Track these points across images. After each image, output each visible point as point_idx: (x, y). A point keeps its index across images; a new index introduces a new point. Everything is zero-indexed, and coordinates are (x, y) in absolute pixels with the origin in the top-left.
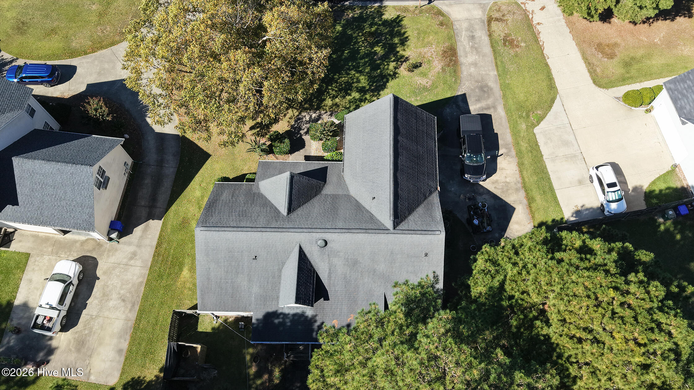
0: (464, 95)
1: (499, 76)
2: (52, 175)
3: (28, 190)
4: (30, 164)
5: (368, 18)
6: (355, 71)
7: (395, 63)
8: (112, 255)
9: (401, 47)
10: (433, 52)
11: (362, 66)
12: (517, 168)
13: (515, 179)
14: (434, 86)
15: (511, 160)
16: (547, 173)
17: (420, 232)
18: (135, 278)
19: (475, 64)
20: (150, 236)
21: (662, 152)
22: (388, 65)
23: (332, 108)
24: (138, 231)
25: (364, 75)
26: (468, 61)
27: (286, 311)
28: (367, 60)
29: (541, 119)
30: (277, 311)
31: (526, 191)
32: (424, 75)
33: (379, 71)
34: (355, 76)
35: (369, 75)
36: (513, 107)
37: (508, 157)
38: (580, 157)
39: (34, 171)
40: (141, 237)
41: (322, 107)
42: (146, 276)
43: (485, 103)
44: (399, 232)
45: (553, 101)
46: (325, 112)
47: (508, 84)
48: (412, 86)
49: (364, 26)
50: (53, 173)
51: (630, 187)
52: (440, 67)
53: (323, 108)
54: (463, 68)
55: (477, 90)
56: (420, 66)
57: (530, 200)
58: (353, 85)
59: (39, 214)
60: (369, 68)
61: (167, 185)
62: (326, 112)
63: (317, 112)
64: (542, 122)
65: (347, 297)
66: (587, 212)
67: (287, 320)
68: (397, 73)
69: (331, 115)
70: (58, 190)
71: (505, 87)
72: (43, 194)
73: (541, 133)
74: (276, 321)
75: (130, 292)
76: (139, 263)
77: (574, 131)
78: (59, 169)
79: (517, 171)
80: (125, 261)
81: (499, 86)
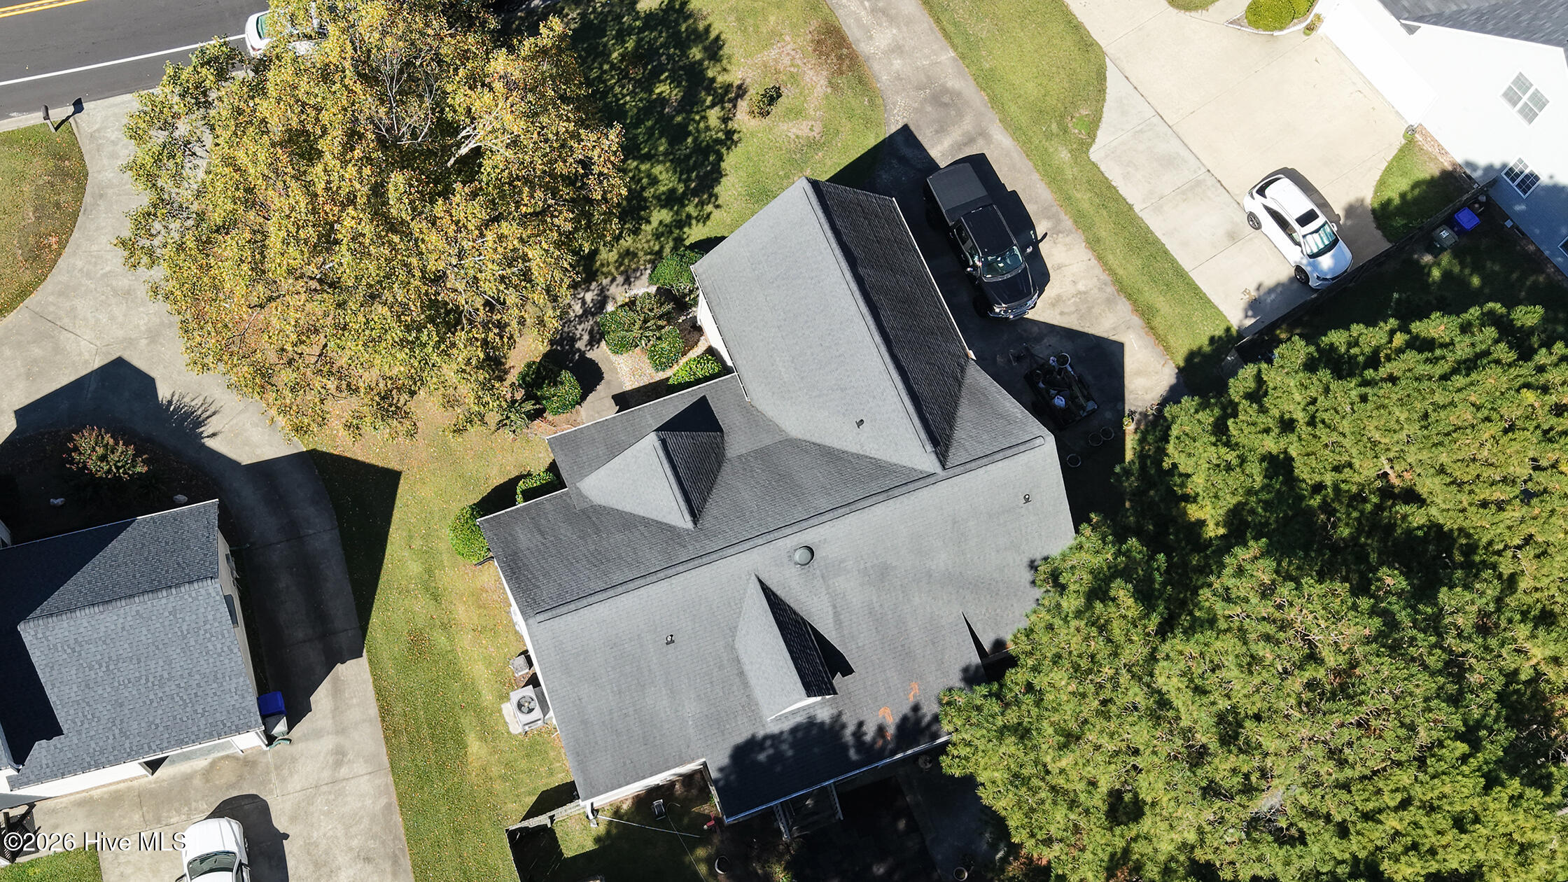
0: (906, 128)
1: (963, 57)
2: (125, 633)
3: (75, 689)
4: (65, 625)
5: (604, 21)
6: (634, 159)
7: (717, 109)
8: (291, 774)
9: (714, 66)
10: (793, 53)
11: (646, 142)
12: (1089, 254)
13: (1095, 279)
14: (830, 132)
15: (1068, 240)
16: (1157, 242)
17: (1000, 455)
18: (368, 802)
19: (897, 49)
20: (354, 701)
21: (1374, 109)
22: (704, 118)
23: (621, 264)
24: (321, 698)
25: (659, 162)
26: (878, 48)
27: (774, 729)
28: (649, 123)
29: (1093, 124)
30: (753, 737)
31: (1129, 297)
32: (797, 113)
33: (690, 140)
34: (639, 170)
35: (671, 157)
36: (1024, 120)
37: (1061, 235)
38: (1210, 181)
39: (80, 639)
40: (337, 711)
41: (597, 270)
42: (393, 788)
43: (959, 132)
44: (957, 470)
45: (1101, 76)
46: (609, 279)
47: (991, 70)
48: (781, 150)
49: (605, 45)
50: (127, 628)
51: (1339, 210)
52: (823, 82)
53: (602, 273)
54: (876, 67)
55: (929, 109)
56: (779, 96)
57: (1146, 314)
58: (646, 194)
59: (117, 736)
60: (663, 140)
61: (334, 575)
62: (614, 280)
63: (592, 287)
64: (1099, 133)
65: (888, 652)
66: (1273, 296)
67: (785, 747)
68: (735, 131)
69: (627, 281)
70: (148, 663)
71: (986, 80)
72: (116, 684)
73: (1107, 156)
74: (762, 757)
75: (374, 837)
76: (360, 767)
77: (1174, 128)
78: (138, 611)
79: (1093, 260)
80: (326, 775)
81: (972, 83)
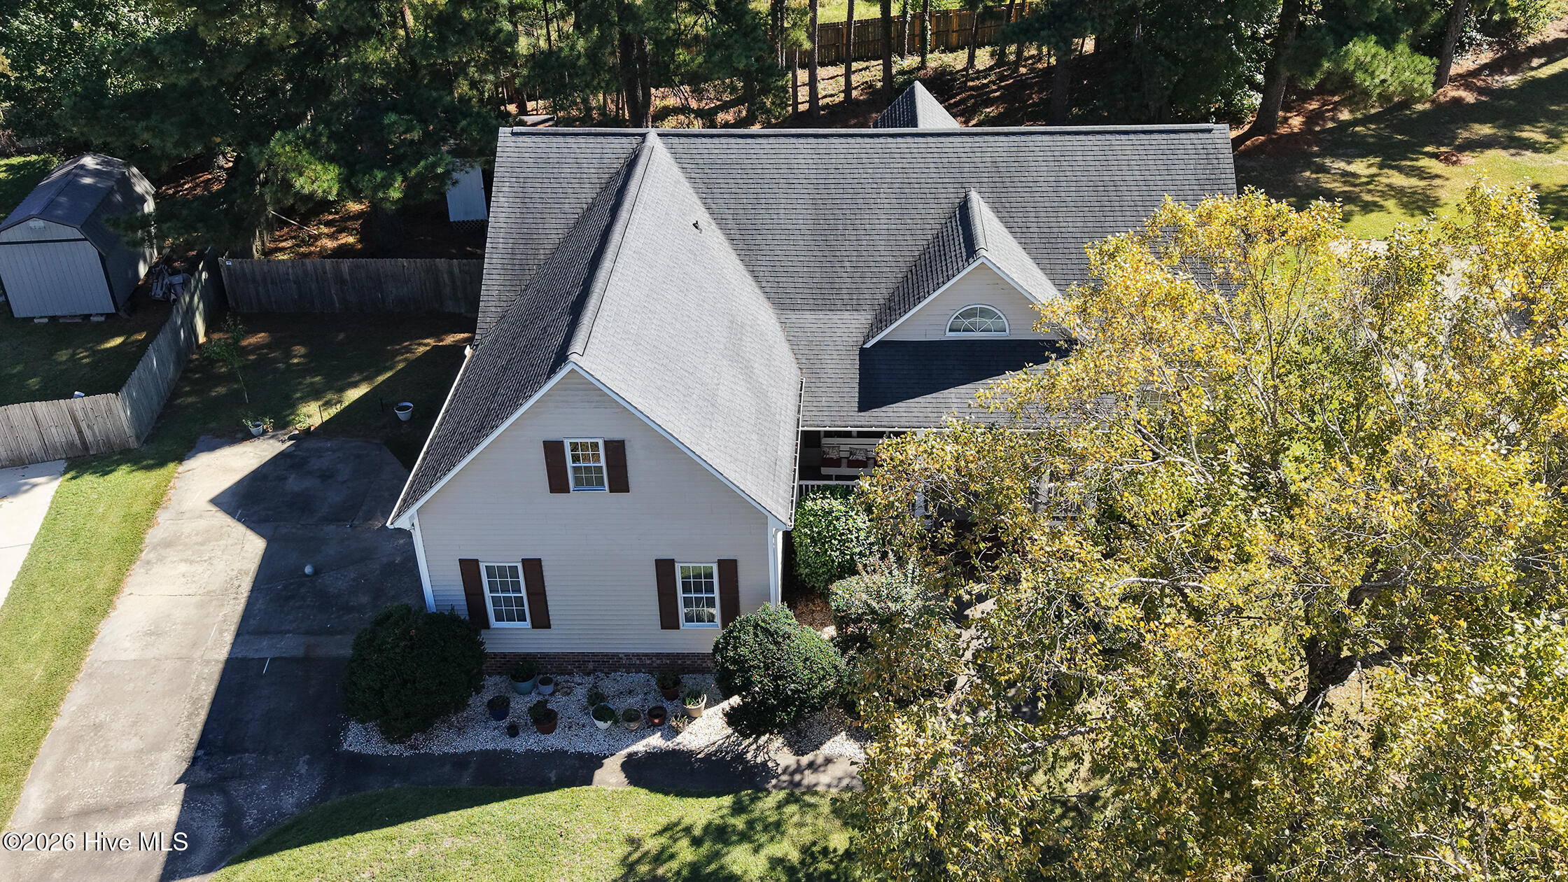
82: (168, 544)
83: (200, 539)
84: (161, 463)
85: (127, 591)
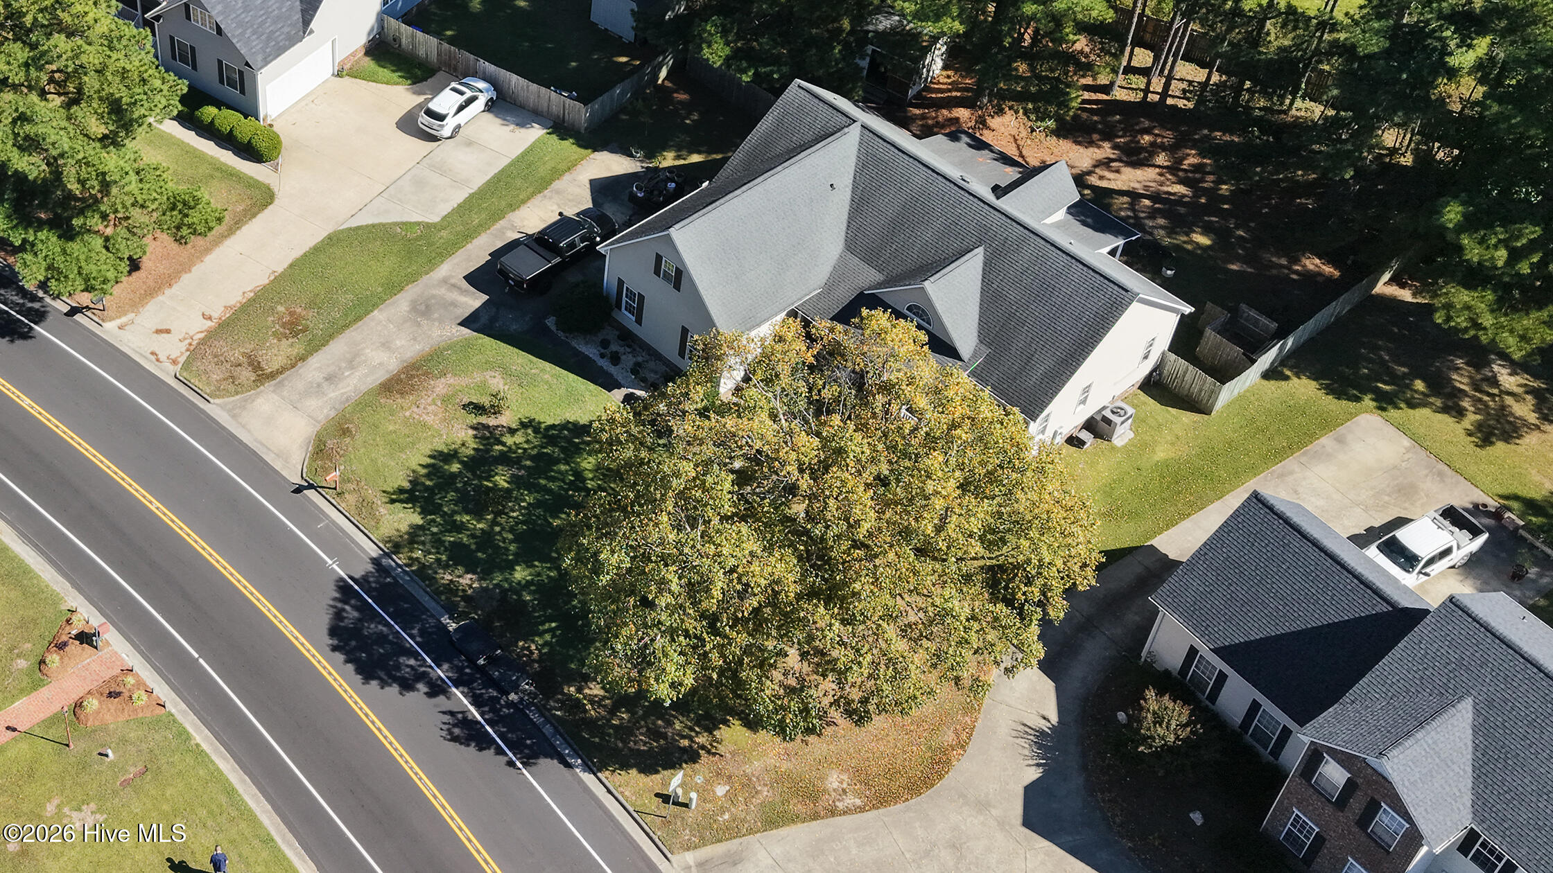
0: (461, 324)
5: (446, 547)
6: (584, 483)
9: (461, 453)
10: (422, 406)
11: (563, 480)
16: (496, 176)
19: (385, 345)
22: (517, 446)
25: (578, 466)
26: (389, 357)
28: (542, 482)
32: (483, 389)
33: (545, 451)
35: (569, 460)
36: (421, 260)
43: (448, 295)
45: (359, 229)
52: (442, 381)
54: (409, 354)
55: (436, 315)
56: (471, 403)
60: (555, 468)
64: (413, 221)
66: (510, 118)
68: (520, 423)
71: (393, 288)
77: (388, 184)
81: (399, 296)
82: (558, 192)
83: (571, 197)
84: (586, 148)
85: (529, 205)
